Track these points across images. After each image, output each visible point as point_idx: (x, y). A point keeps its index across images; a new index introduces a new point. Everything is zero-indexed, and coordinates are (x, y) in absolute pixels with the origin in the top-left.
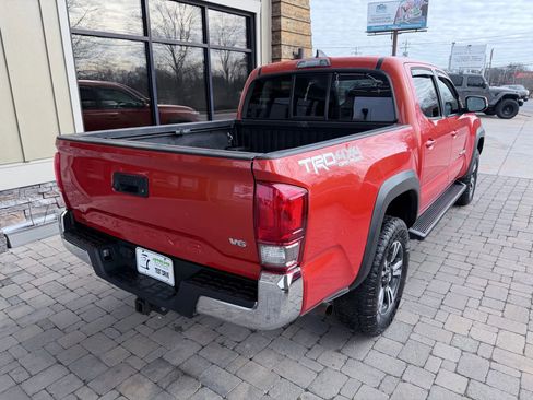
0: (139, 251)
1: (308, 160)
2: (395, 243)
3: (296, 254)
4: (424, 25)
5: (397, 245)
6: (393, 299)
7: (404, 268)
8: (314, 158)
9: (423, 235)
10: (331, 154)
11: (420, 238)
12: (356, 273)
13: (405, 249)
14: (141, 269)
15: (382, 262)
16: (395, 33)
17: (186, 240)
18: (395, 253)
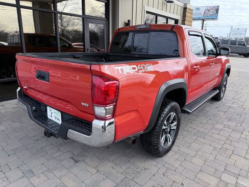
0: (48, 108)
1: (121, 67)
2: (172, 113)
3: (111, 112)
4: (217, 17)
5: (173, 114)
6: (171, 140)
7: (178, 126)
8: (124, 67)
9: (190, 112)
10: (135, 66)
11: (188, 113)
12: (147, 124)
13: (178, 117)
14: (49, 117)
15: (163, 121)
16: (203, 20)
17: (65, 103)
18: (172, 118)
